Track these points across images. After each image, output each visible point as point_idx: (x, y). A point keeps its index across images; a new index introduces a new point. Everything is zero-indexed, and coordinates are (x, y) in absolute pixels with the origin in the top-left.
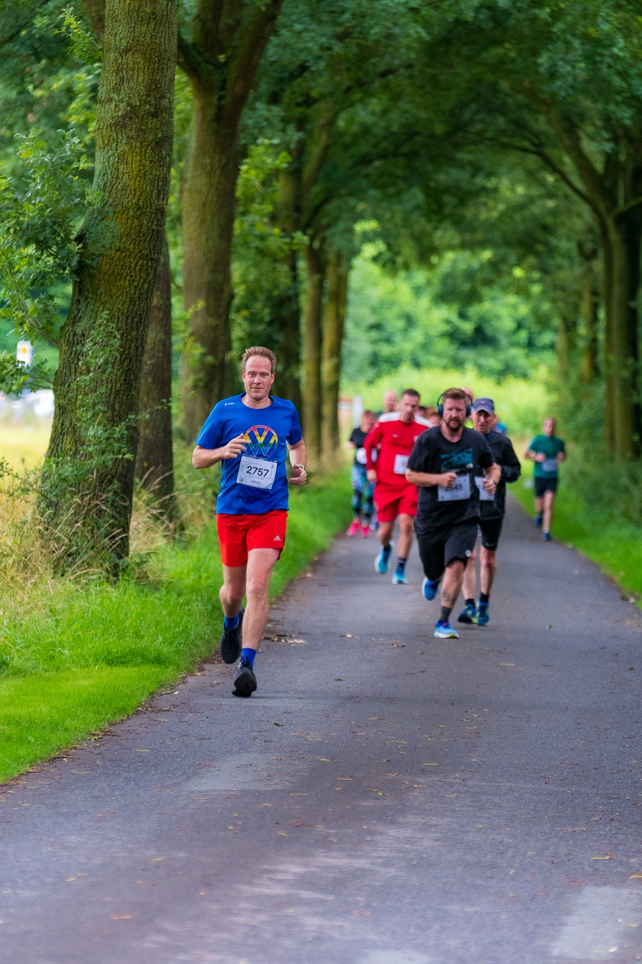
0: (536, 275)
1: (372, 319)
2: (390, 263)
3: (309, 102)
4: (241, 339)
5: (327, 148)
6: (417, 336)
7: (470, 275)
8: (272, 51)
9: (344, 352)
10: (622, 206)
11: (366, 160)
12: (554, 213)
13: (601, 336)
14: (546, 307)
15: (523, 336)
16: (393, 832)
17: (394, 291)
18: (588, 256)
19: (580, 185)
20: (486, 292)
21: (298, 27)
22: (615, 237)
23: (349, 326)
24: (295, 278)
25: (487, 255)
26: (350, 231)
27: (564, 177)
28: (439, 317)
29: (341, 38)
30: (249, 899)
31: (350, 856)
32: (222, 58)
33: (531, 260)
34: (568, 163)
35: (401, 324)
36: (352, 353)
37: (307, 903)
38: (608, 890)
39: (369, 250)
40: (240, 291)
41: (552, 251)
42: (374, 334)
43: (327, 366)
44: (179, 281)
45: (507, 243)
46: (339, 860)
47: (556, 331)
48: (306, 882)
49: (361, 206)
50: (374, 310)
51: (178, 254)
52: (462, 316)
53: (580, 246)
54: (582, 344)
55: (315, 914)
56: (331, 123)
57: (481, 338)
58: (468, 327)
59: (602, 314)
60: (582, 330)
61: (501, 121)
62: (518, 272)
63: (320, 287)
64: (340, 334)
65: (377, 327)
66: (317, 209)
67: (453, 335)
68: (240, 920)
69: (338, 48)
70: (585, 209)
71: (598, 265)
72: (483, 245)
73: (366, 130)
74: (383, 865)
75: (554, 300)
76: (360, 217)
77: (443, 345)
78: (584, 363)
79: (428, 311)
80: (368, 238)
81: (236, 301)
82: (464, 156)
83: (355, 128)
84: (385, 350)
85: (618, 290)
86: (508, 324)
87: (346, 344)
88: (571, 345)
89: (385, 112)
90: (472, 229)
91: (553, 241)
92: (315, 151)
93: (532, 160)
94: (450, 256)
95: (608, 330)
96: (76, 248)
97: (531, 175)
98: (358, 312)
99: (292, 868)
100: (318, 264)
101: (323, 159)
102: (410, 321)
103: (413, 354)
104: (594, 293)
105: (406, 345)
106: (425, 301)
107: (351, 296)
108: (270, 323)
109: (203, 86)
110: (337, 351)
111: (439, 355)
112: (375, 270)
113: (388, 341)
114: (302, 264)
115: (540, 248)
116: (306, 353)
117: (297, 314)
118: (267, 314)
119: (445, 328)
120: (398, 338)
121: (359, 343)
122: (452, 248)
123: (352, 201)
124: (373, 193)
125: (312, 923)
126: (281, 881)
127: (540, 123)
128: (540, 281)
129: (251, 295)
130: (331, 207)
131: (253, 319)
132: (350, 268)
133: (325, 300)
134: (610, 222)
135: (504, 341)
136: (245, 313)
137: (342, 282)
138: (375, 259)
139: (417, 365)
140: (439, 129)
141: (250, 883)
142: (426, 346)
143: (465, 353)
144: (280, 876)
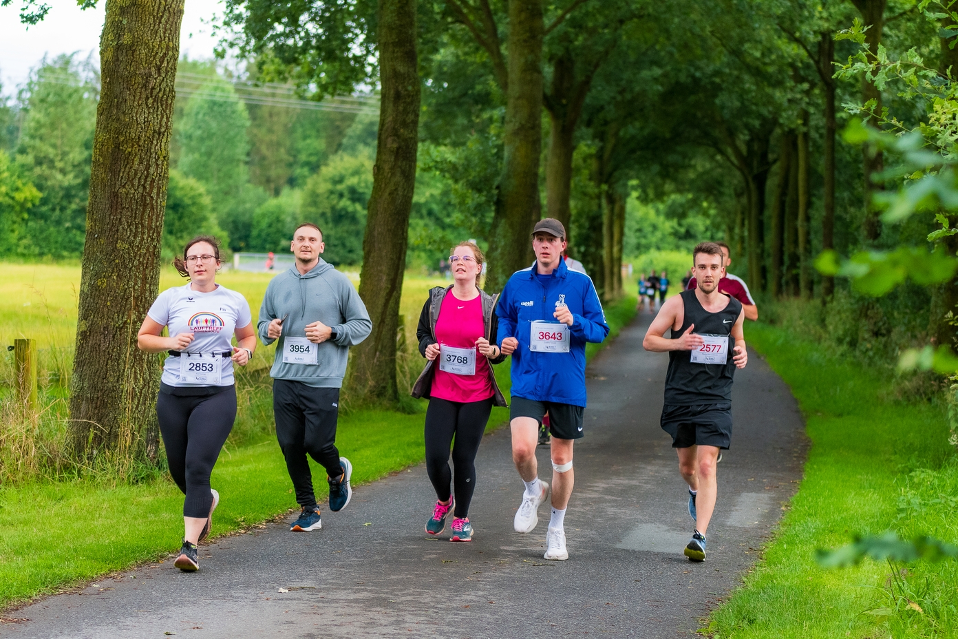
0: (714, 205)
1: (637, 227)
2: (644, 200)
3: (606, 123)
4: (575, 237)
5: (615, 146)
6: (659, 234)
7: (682, 205)
8: (588, 100)
9: (624, 243)
10: (755, 171)
11: (633, 151)
12: (722, 176)
13: (746, 234)
14: (719, 219)
15: (709, 234)
16: (649, 468)
17: (647, 214)
18: (739, 195)
19: (735, 161)
20: (691, 213)
21: (599, 88)
22: (752, 186)
23: (626, 230)
24: (600, 206)
25: (690, 196)
26: (625, 185)
27: (728, 159)
28: (668, 225)
29: (621, 92)
30: (581, 499)
31: (629, 479)
32: (564, 101)
33: (711, 198)
34: (729, 151)
35: (650, 229)
36: (627, 243)
37: (609, 501)
38: (753, 494)
39: (635, 194)
40: (574, 212)
41: (721, 194)
42: (638, 234)
43: (616, 249)
44: (545, 209)
45: (699, 190)
46: (624, 481)
47: (724, 231)
48: (608, 491)
49: (632, 173)
50: (638, 222)
51: (545, 196)
52: (680, 225)
53: (735, 190)
54: (737, 238)
55: (613, 506)
56: (616, 134)
57: (689, 235)
58: (682, 230)
59: (746, 222)
60: (737, 230)
61: (697, 132)
62: (705, 204)
63: (612, 211)
64: (622, 234)
65: (640, 230)
66: (610, 175)
67: (676, 234)
68: (576, 509)
69: (619, 98)
70: (738, 173)
71: (744, 200)
72: (689, 191)
73: (633, 137)
74: (645, 483)
75: (723, 217)
76: (630, 178)
77: (671, 239)
78: (738, 247)
79: (663, 223)
80: (634, 188)
81: (572, 218)
82: (679, 148)
83: (628, 136)
84: (643, 241)
85: (754, 212)
86: (701, 228)
87: (625, 239)
88: (732, 238)
89: (642, 129)
90: (683, 183)
91: (722, 189)
92: (609, 146)
93: (712, 150)
94: (673, 196)
95: (750, 231)
96: (495, 192)
97: (712, 158)
98: (630, 224)
99: (601, 485)
100: (611, 200)
101: (614, 150)
102: (655, 227)
103: (656, 243)
104: (743, 213)
105: (654, 239)
106: (662, 218)
107: (627, 216)
108: (589, 229)
109: (555, 116)
110: (620, 242)
111: (669, 244)
112: (637, 203)
113: (645, 237)
114: (604, 202)
115: (715, 192)
116: (606, 243)
117: (601, 225)
118: (587, 225)
119: (672, 231)
120: (649, 236)
121: (631, 238)
122: (673, 192)
123: (627, 171)
124: (637, 167)
125: (611, 511)
126: (596, 491)
127: (717, 133)
128: (716, 208)
129: (580, 214)
130: (617, 174)
131: (580, 227)
132: (625, 202)
133: (615, 218)
134: (750, 179)
135: (699, 236)
136: (577, 224)
137: (623, 209)
138: (638, 198)
139: (658, 248)
140: (668, 135)
141: (580, 492)
142: (662, 239)
143: (682, 243)
144: (595, 489)
